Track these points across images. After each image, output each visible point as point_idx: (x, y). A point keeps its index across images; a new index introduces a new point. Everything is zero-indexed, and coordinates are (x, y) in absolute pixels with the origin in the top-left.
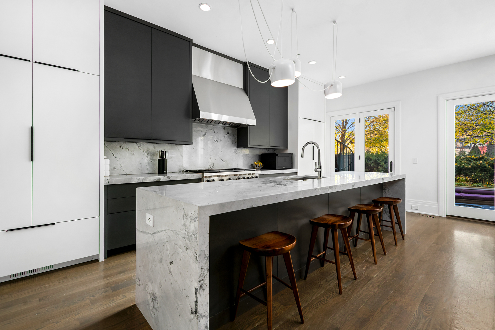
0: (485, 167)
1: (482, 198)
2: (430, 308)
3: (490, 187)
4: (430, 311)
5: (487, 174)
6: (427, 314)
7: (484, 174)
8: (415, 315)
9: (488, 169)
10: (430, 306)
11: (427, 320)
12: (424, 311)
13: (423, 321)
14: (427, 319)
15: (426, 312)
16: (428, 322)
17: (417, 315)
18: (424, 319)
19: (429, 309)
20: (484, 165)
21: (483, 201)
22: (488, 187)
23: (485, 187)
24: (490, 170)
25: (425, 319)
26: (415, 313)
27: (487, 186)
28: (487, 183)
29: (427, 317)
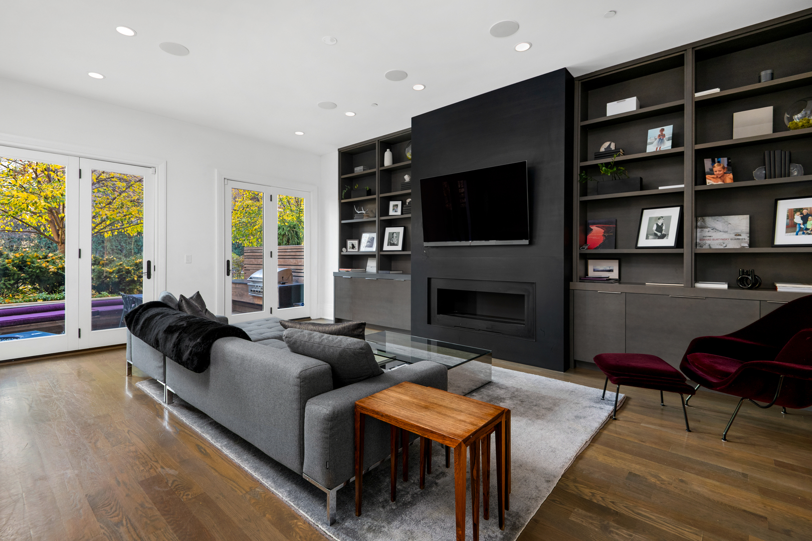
0: (7, 269)
1: (12, 322)
2: (111, 508)
3: (16, 302)
4: (116, 511)
5: (10, 280)
6: (117, 518)
7: (5, 281)
8: (105, 532)
9: (12, 272)
10: (110, 504)
11: (127, 524)
12: (110, 518)
13: (122, 530)
14: (124, 522)
15: (115, 517)
16: (129, 525)
17: (108, 531)
18: (121, 527)
19: (114, 509)
20: (4, 265)
21: (13, 327)
22: (13, 303)
23: (9, 303)
24: (14, 274)
25: (122, 525)
26: (102, 531)
27: (10, 301)
28: (11, 296)
29: (122, 521)
